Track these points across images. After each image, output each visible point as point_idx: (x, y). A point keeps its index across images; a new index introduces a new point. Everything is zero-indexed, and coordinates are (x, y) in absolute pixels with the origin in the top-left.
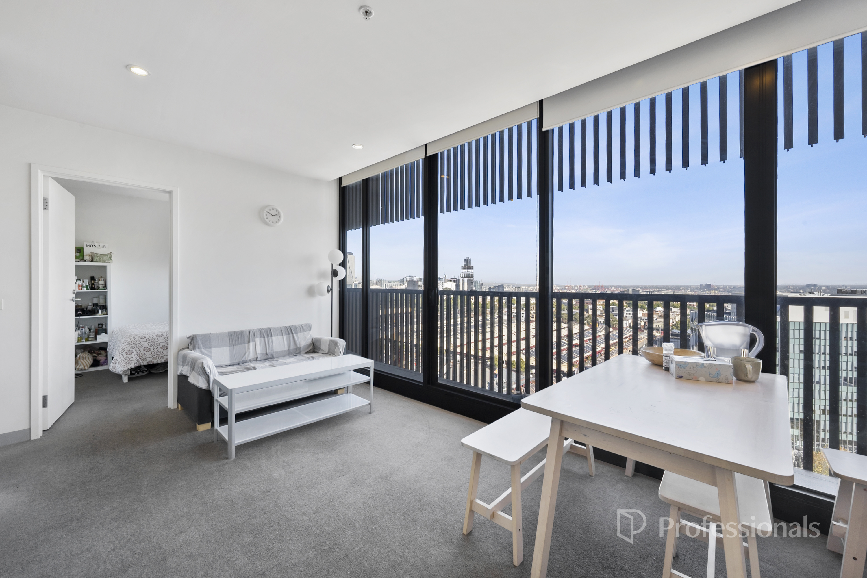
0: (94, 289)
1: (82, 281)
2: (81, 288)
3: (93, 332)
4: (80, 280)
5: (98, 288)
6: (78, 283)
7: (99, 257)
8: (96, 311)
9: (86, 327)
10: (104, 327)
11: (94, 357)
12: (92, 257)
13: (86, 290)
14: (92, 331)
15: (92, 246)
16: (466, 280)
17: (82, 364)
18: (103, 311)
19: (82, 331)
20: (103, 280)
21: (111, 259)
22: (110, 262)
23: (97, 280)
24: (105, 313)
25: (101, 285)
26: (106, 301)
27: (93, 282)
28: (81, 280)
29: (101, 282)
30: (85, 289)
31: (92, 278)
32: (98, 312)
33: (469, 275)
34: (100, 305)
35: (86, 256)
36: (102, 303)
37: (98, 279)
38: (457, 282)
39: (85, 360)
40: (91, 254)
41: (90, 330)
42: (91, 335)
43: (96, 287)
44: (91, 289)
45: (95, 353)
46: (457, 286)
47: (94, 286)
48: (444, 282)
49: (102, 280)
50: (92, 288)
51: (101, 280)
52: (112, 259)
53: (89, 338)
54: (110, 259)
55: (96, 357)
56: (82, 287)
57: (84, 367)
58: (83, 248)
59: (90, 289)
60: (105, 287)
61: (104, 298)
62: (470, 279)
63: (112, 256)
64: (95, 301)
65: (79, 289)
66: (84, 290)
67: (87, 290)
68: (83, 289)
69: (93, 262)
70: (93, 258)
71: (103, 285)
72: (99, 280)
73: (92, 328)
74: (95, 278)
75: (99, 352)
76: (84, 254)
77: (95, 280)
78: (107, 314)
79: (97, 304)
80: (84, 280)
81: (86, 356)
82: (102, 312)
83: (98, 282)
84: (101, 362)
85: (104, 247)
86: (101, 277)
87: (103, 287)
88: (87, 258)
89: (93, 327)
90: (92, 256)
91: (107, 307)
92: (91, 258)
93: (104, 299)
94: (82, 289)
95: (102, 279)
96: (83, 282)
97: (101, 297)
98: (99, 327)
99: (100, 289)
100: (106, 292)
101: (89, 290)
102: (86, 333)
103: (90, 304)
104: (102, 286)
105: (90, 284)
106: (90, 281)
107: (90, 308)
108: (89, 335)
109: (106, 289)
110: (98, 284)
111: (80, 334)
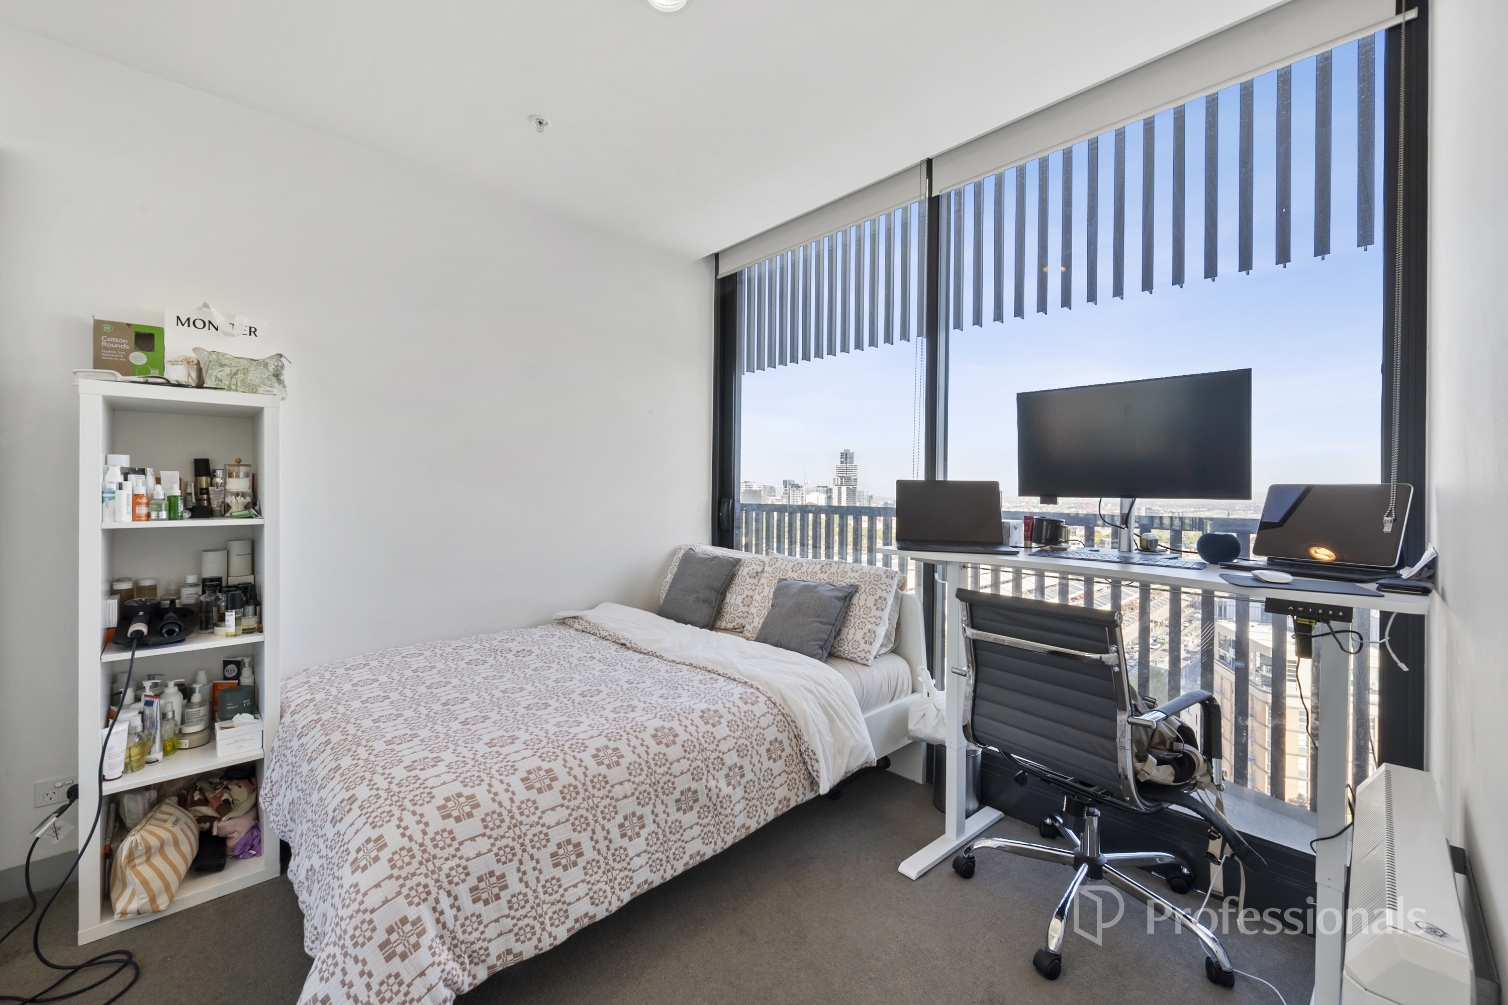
0: (208, 513)
1: (151, 479)
2: (143, 510)
3: (201, 704)
4: (142, 472)
5: (225, 510)
6: (128, 486)
7: (227, 370)
8: (215, 615)
9: (171, 684)
10: (246, 679)
11: (201, 819)
12: (200, 371)
13: (170, 519)
14: (196, 698)
15: (199, 324)
16: (844, 489)
17: (140, 888)
18: (244, 615)
19: (148, 711)
20: (247, 476)
21: (280, 382)
22: (275, 392)
23: (219, 473)
24: (250, 622)
25: (237, 494)
26: (254, 566)
27: (204, 481)
28: (149, 471)
29: (238, 484)
30: (164, 514)
31: (202, 467)
32: (222, 619)
33: (847, 480)
34: (233, 581)
35: (174, 363)
36: (238, 575)
37: (224, 470)
38: (829, 491)
39: (157, 860)
40: (193, 356)
41: (186, 691)
42: (191, 724)
43: (215, 504)
44: (193, 517)
45: (205, 802)
46: (829, 498)
47: (209, 500)
48: (804, 492)
49: (241, 474)
50: (200, 510)
51: (238, 476)
52: (286, 382)
53: (181, 734)
54: (274, 380)
55: (211, 819)
56: (148, 504)
57: (153, 900)
58: (161, 330)
59: (187, 515)
60: (254, 504)
61: (249, 551)
62: (851, 487)
63: (283, 367)
64: (212, 567)
65: (135, 518)
66: (158, 519)
67: (175, 519)
68: (154, 515)
69: (203, 388)
70: (204, 371)
71: (244, 495)
72: (230, 476)
73: (197, 687)
74: (212, 467)
75: (226, 796)
76: (168, 357)
77: (211, 474)
78: (260, 630)
79: (219, 579)
80: (164, 475)
81: (165, 835)
82: (238, 620)
83: (225, 484)
84: (231, 843)
85: (252, 331)
86: (239, 462)
87: (246, 507)
88: (174, 373)
89: (202, 677)
90: (198, 364)
91: (261, 595)
92: (194, 374)
93: (249, 557)
94: (148, 516)
95: (242, 470)
96: (158, 481)
97: (238, 549)
98: (225, 678)
99: (231, 517)
100: (259, 528)
101: (182, 518)
102: (170, 715)
103: (191, 579)
104: (240, 499)
105: (191, 489)
106: (189, 477)
107: (189, 596)
108: (183, 723)
109: (259, 513)
110: (226, 492)
111: (139, 729)
